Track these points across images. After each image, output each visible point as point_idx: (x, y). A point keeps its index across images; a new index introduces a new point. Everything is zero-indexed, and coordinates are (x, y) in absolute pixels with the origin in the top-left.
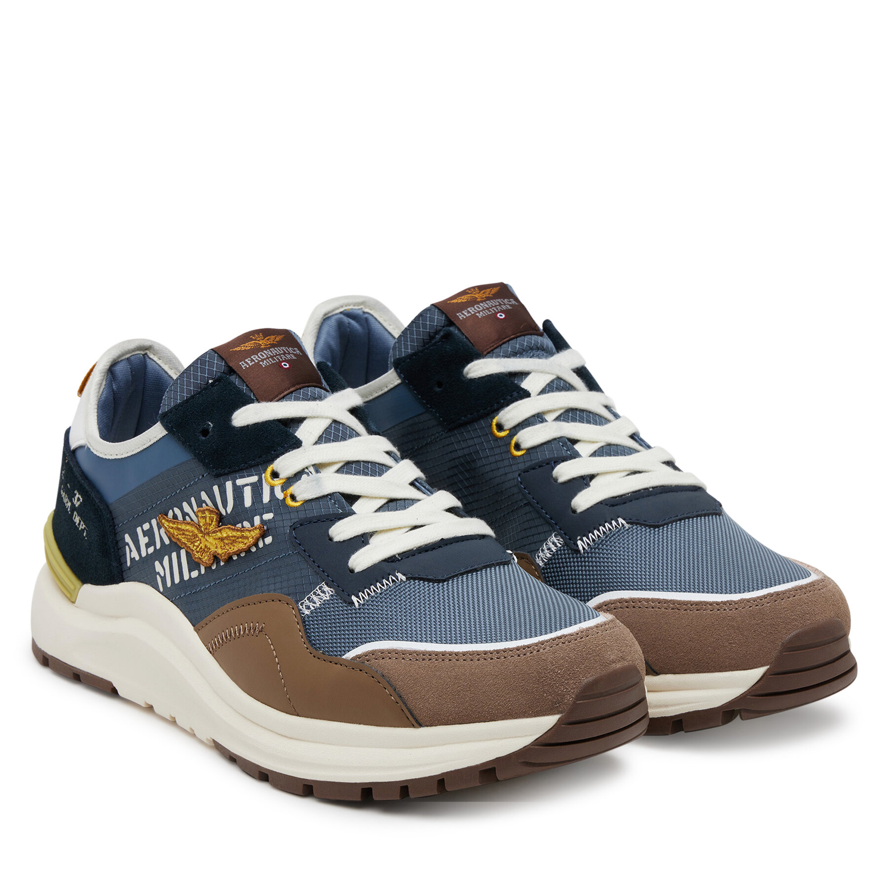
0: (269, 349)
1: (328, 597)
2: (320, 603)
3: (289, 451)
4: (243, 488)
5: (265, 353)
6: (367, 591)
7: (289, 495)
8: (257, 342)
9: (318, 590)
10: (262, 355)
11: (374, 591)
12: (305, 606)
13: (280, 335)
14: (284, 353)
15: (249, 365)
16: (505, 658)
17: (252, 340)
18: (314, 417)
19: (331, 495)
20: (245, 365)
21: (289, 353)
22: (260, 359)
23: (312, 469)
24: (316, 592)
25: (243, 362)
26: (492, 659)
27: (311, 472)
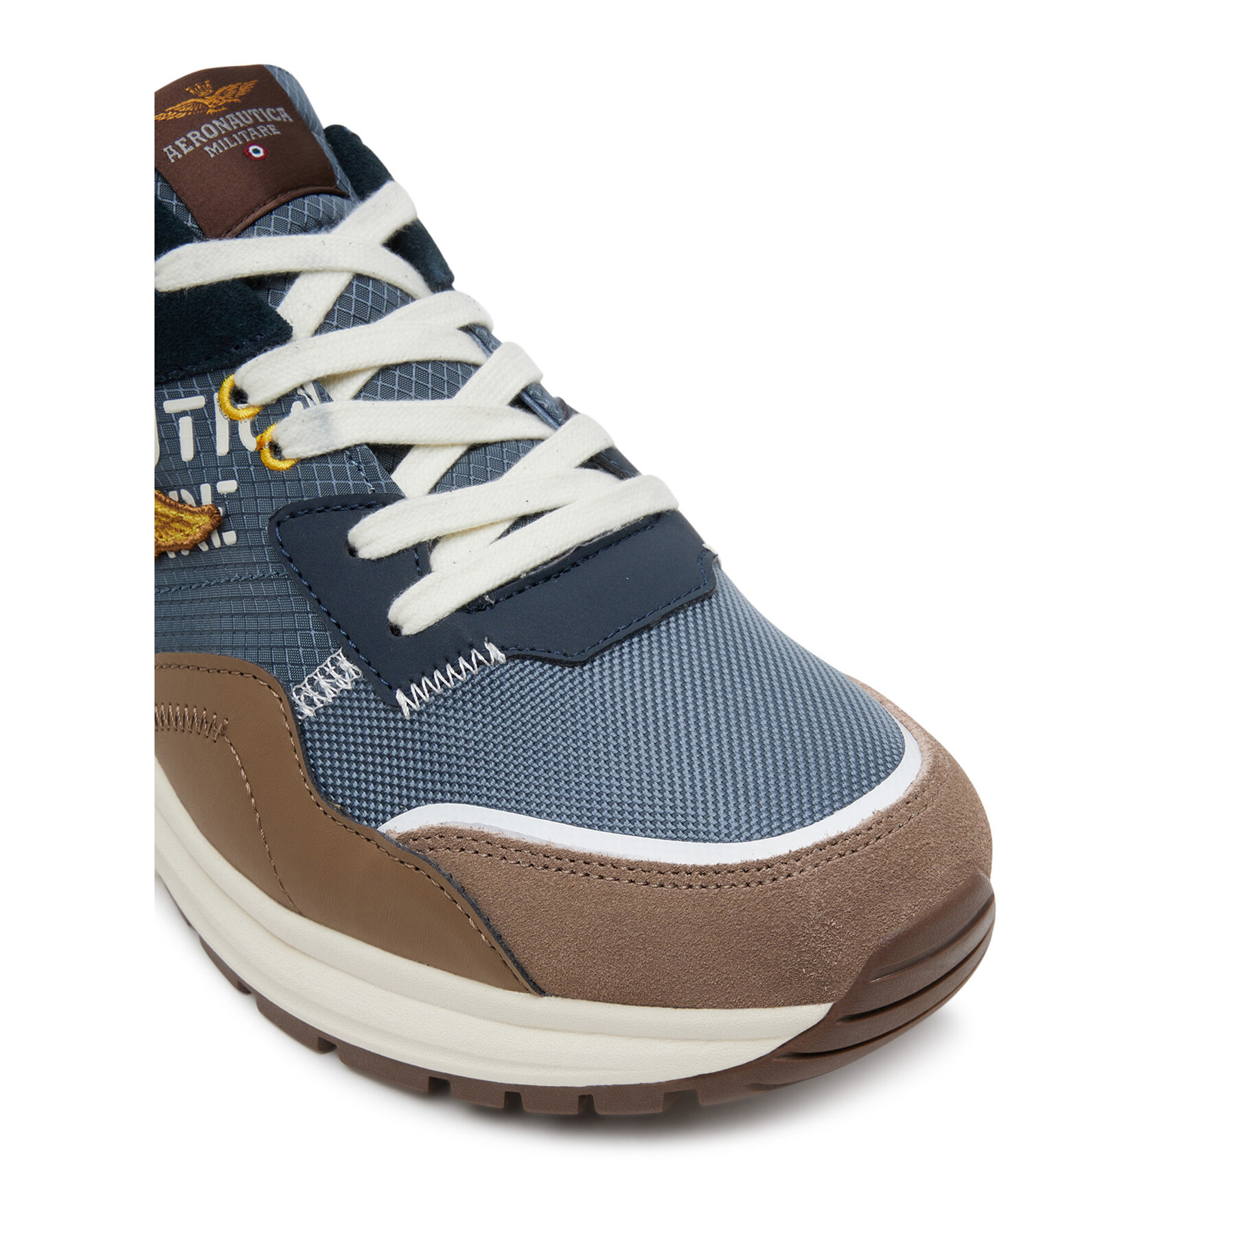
0: (224, 117)
1: (350, 684)
2: (334, 695)
3: (266, 351)
4: (177, 420)
5: (214, 126)
6: (426, 684)
7: (267, 444)
8: (198, 100)
9: (329, 665)
10: (208, 130)
11: (442, 683)
12: (305, 696)
13: (249, 80)
14: (256, 124)
15: (183, 154)
16: (718, 887)
17: (189, 96)
18: (317, 271)
19: (351, 451)
20: (175, 153)
21: (265, 123)
22: (204, 140)
23: (311, 390)
24: (326, 668)
25: (170, 147)
26: (690, 887)
27: (309, 397)
